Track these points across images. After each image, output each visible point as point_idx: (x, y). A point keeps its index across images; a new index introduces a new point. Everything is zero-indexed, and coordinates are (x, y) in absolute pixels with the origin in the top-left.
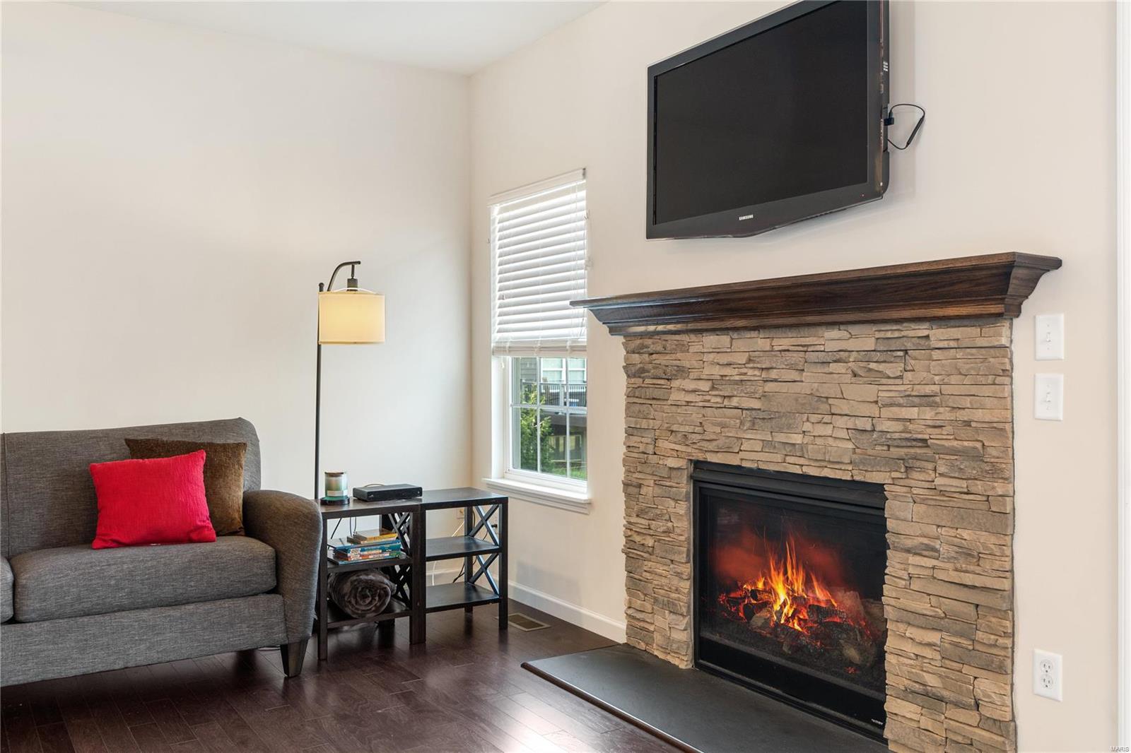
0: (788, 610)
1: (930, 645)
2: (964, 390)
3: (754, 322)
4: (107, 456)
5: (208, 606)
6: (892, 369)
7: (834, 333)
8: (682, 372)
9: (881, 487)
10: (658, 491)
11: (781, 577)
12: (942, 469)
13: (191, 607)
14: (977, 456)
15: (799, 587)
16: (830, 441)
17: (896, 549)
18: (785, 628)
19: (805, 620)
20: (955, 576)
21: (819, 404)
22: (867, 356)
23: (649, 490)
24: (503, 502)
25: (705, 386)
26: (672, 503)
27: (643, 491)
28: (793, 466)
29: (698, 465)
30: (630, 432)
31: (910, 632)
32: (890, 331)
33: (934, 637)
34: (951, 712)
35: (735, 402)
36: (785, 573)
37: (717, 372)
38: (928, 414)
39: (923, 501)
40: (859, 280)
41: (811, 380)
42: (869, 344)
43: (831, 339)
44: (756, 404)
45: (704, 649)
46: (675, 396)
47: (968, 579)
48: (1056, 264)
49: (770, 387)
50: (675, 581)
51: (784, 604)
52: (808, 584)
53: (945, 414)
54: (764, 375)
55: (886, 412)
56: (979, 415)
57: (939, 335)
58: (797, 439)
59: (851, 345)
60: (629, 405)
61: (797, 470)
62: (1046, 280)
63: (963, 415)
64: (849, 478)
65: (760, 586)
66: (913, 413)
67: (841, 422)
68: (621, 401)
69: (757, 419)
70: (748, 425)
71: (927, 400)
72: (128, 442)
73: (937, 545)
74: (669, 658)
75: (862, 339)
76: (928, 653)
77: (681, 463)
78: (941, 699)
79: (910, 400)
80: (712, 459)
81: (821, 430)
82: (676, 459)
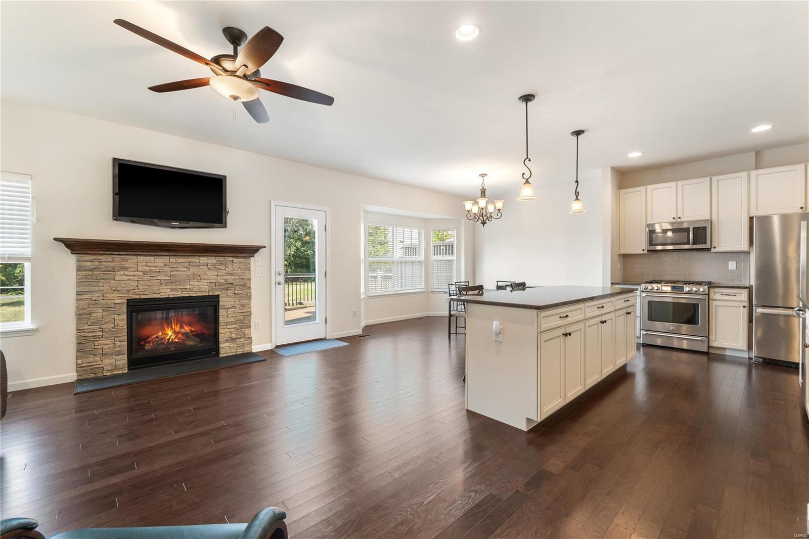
0: (173, 337)
1: (233, 328)
2: (242, 272)
6: (223, 267)
7: (203, 258)
8: (124, 268)
9: (219, 295)
10: (104, 313)
11: (170, 329)
12: (237, 289)
15: (177, 329)
16: (201, 286)
17: (222, 309)
18: (172, 342)
19: (180, 338)
21: (197, 277)
22: (214, 264)
26: (117, 316)
27: (93, 315)
29: (130, 301)
30: (79, 293)
31: (229, 327)
32: (221, 259)
33: (234, 326)
34: (237, 340)
35: (159, 278)
36: (172, 327)
37: (147, 269)
38: (233, 277)
39: (231, 297)
40: (210, 246)
41: (193, 270)
42: (215, 261)
43: (203, 260)
44: (169, 278)
45: (134, 363)
46: (117, 278)
47: (244, 311)
48: (264, 247)
49: (172, 273)
50: (118, 344)
51: (171, 336)
52: (182, 327)
53: (237, 277)
54: (172, 269)
55: (221, 278)
56: (245, 277)
57: (235, 260)
58: (188, 287)
59: (209, 261)
60: (79, 283)
61: (188, 295)
63: (242, 277)
64: (207, 294)
65: (160, 334)
66: (229, 277)
67: (205, 281)
69: (167, 283)
70: (164, 285)
71: (232, 274)
73: (235, 305)
74: (114, 373)
75: (212, 260)
76: (232, 330)
77: (125, 301)
78: (235, 339)
79: (228, 274)
80: (143, 297)
81: (198, 284)
82: (120, 300)
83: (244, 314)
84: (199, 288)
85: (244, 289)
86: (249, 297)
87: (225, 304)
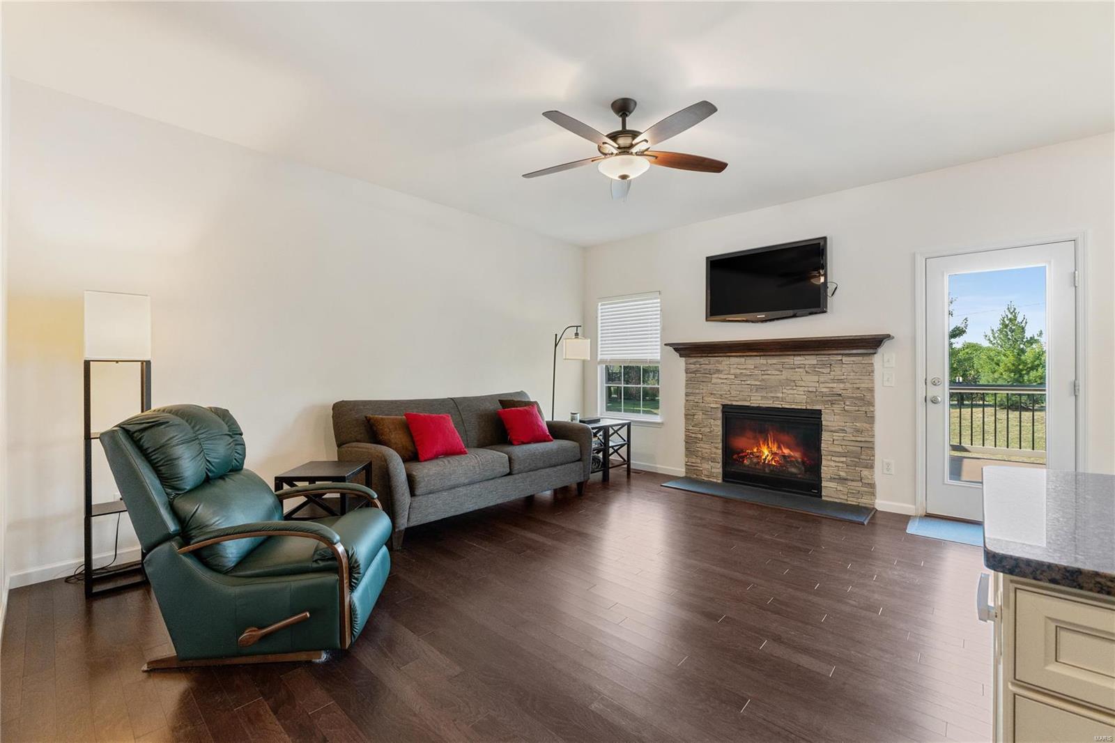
0: (770, 458)
1: (842, 462)
2: (856, 377)
3: (762, 354)
4: (494, 407)
5: (563, 466)
6: (825, 370)
7: (799, 358)
8: (718, 371)
9: (820, 410)
10: (704, 416)
11: (766, 446)
12: (848, 404)
13: (559, 467)
14: (862, 399)
15: (775, 449)
16: (796, 396)
17: (825, 431)
18: (769, 465)
19: (778, 461)
20: (854, 439)
21: (792, 383)
22: (814, 366)
23: (699, 416)
24: (629, 425)
25: (733, 377)
26: (713, 421)
27: (696, 417)
28: (777, 405)
29: (724, 406)
30: (687, 394)
31: (837, 459)
32: (824, 358)
33: (844, 459)
34: (850, 483)
35: (748, 382)
36: (768, 444)
37: (738, 371)
38: (842, 386)
39: (839, 414)
41: (786, 374)
42: (815, 362)
43: (798, 360)
44: (759, 383)
45: (727, 476)
46: (714, 381)
47: (859, 439)
48: (888, 337)
49: (764, 377)
50: (714, 450)
51: (768, 456)
52: (779, 447)
53: (848, 385)
54: (763, 373)
55: (823, 385)
56: (863, 385)
57: (845, 359)
58: (780, 395)
59: (806, 362)
60: (687, 385)
61: (780, 406)
62: (887, 342)
63: (858, 386)
64: (805, 408)
65: (755, 450)
66: (835, 385)
67: (801, 389)
68: (683, 383)
69: (759, 389)
70: (754, 391)
71: (840, 381)
72: (501, 402)
73: (845, 428)
74: (711, 479)
75: (810, 360)
76: (841, 465)
77: (719, 406)
78: (846, 479)
79: (833, 381)
80: (734, 403)
81: (791, 392)
82: (715, 404)
83: (862, 445)
84: (793, 398)
85: (863, 404)
86: (870, 419)
87: (829, 424)
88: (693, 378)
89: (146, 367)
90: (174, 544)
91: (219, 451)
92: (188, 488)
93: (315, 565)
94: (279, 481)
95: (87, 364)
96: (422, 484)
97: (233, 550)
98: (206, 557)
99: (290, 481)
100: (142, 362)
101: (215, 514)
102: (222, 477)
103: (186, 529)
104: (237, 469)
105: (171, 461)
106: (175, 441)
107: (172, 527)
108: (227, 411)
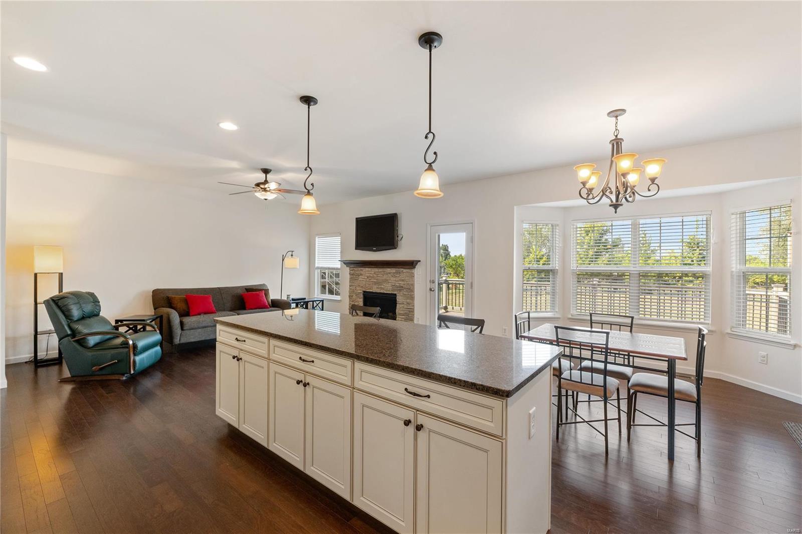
1: (403, 318)
2: (408, 279)
3: (376, 267)
4: (240, 292)
6: (398, 276)
7: (389, 269)
8: (361, 275)
9: (396, 294)
10: (356, 297)
12: (404, 291)
14: (409, 289)
16: (388, 287)
20: (406, 307)
21: (386, 281)
22: (394, 273)
23: (354, 297)
24: (323, 301)
25: (366, 277)
26: (359, 299)
28: (382, 291)
29: (364, 292)
30: (350, 286)
31: (401, 317)
32: (397, 269)
33: (403, 317)
35: (372, 280)
37: (368, 275)
38: (403, 283)
39: (402, 296)
40: (393, 261)
41: (385, 277)
42: (394, 271)
43: (388, 270)
44: (376, 281)
46: (360, 279)
47: (409, 307)
48: (420, 261)
49: (377, 278)
53: (405, 283)
54: (377, 275)
55: (397, 282)
56: (410, 283)
57: (404, 270)
58: (383, 287)
59: (391, 271)
60: (350, 281)
62: (419, 263)
63: (408, 283)
64: (391, 293)
66: (401, 282)
67: (390, 284)
68: (348, 280)
69: (375, 283)
70: (374, 285)
71: (403, 281)
72: (246, 289)
73: (404, 302)
75: (393, 270)
77: (362, 292)
79: (400, 280)
80: (367, 290)
81: (387, 285)
82: (360, 291)
83: (409, 310)
84: (387, 289)
85: (410, 290)
86: (412, 298)
87: (399, 300)
88: (353, 278)
89: (61, 275)
90: (70, 338)
91: (88, 308)
92: (75, 319)
93: (121, 346)
94: (117, 321)
95: (36, 275)
96: (187, 325)
97: (92, 341)
98: (82, 342)
99: (121, 321)
100: (59, 273)
101: (85, 329)
102: (89, 317)
103: (74, 333)
104: (97, 315)
105: (69, 310)
106: (71, 303)
107: (69, 332)
108: (93, 293)
